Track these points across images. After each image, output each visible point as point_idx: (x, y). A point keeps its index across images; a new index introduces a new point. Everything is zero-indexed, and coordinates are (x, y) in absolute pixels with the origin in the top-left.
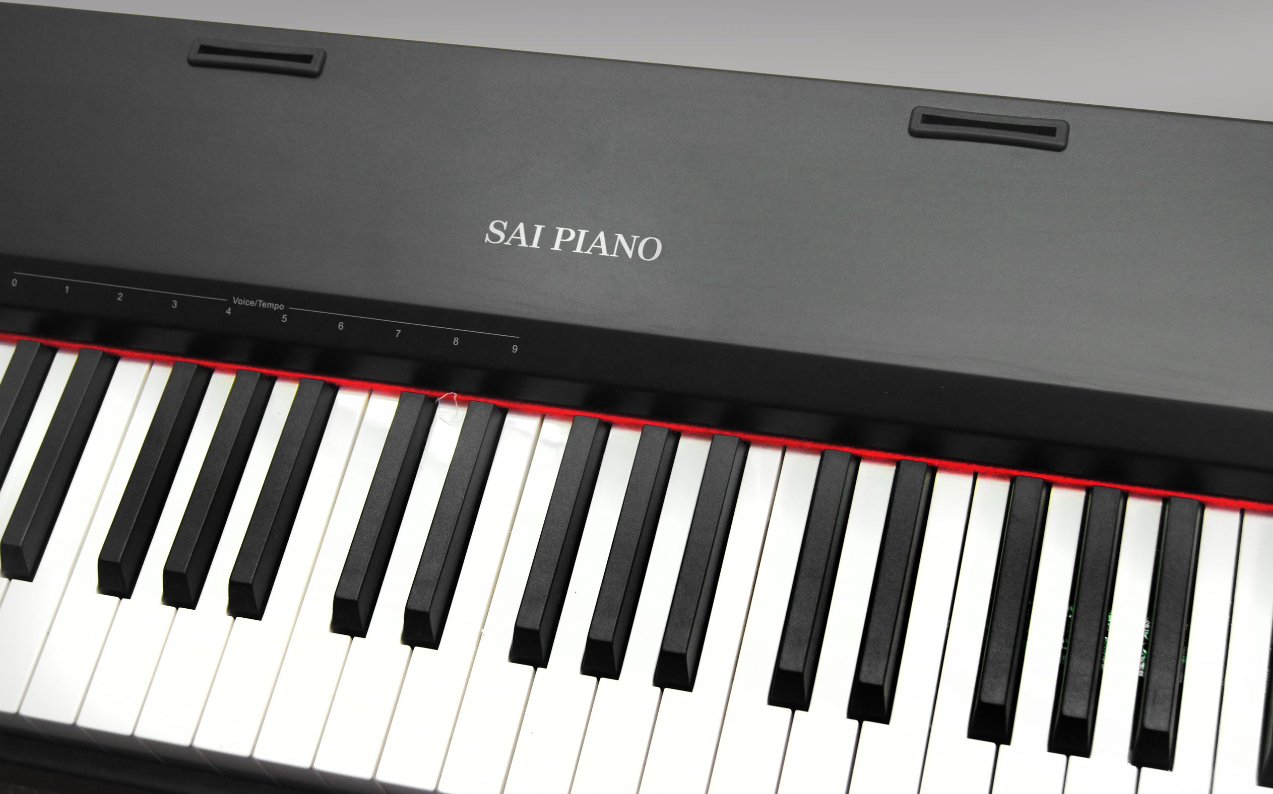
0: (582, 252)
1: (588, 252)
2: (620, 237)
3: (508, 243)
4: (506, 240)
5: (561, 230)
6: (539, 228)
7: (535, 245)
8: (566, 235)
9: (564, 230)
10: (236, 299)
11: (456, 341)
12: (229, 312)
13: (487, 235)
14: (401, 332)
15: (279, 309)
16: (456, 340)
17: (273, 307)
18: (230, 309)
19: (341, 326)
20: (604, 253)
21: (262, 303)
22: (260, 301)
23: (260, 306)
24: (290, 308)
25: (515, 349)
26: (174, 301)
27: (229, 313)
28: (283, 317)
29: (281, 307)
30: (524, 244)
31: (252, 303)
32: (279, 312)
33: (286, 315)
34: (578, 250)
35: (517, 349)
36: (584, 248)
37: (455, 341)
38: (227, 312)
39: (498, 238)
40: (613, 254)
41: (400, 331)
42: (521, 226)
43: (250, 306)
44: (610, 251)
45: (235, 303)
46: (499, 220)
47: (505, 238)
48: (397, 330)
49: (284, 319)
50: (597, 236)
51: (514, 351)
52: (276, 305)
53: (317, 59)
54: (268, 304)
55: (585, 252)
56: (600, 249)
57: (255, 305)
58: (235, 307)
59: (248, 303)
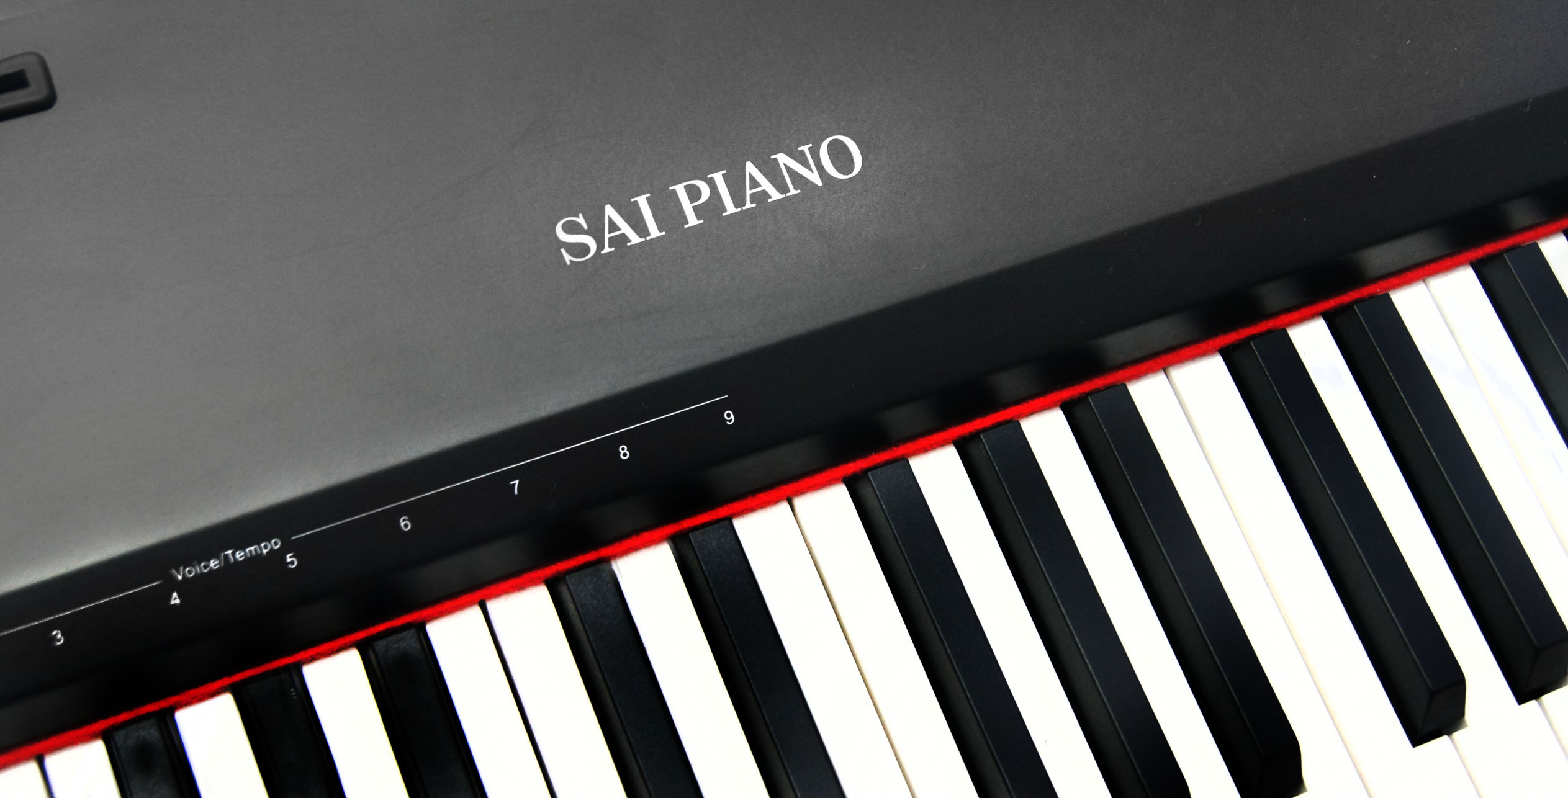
0: (740, 209)
1: (749, 205)
2: (782, 159)
3: (607, 249)
4: (601, 246)
5: (680, 189)
6: (642, 201)
7: (654, 232)
8: (693, 193)
9: (685, 187)
10: (178, 572)
11: (624, 451)
12: (175, 600)
13: (563, 250)
14: (519, 484)
15: (272, 550)
16: (623, 449)
17: (259, 551)
18: (175, 595)
19: (404, 524)
20: (775, 195)
21: (233, 554)
22: (230, 552)
23: (232, 559)
24: (293, 538)
25: (730, 417)
26: (54, 633)
27: (178, 601)
28: (289, 560)
29: (275, 544)
30: (635, 239)
31: (213, 564)
32: (276, 556)
33: (291, 554)
34: (730, 208)
35: (732, 417)
36: (739, 201)
37: (622, 452)
38: (173, 602)
39: (585, 249)
40: (789, 191)
41: (517, 482)
42: (610, 211)
43: (211, 571)
44: (783, 188)
45: (180, 577)
46: (565, 218)
47: (597, 242)
48: (512, 483)
49: (292, 563)
50: (745, 174)
51: (730, 421)
52: (262, 545)
53: (34, 75)
54: (248, 550)
55: (744, 208)
56: (765, 193)
57: (223, 563)
58: (184, 587)
59: (205, 567)
